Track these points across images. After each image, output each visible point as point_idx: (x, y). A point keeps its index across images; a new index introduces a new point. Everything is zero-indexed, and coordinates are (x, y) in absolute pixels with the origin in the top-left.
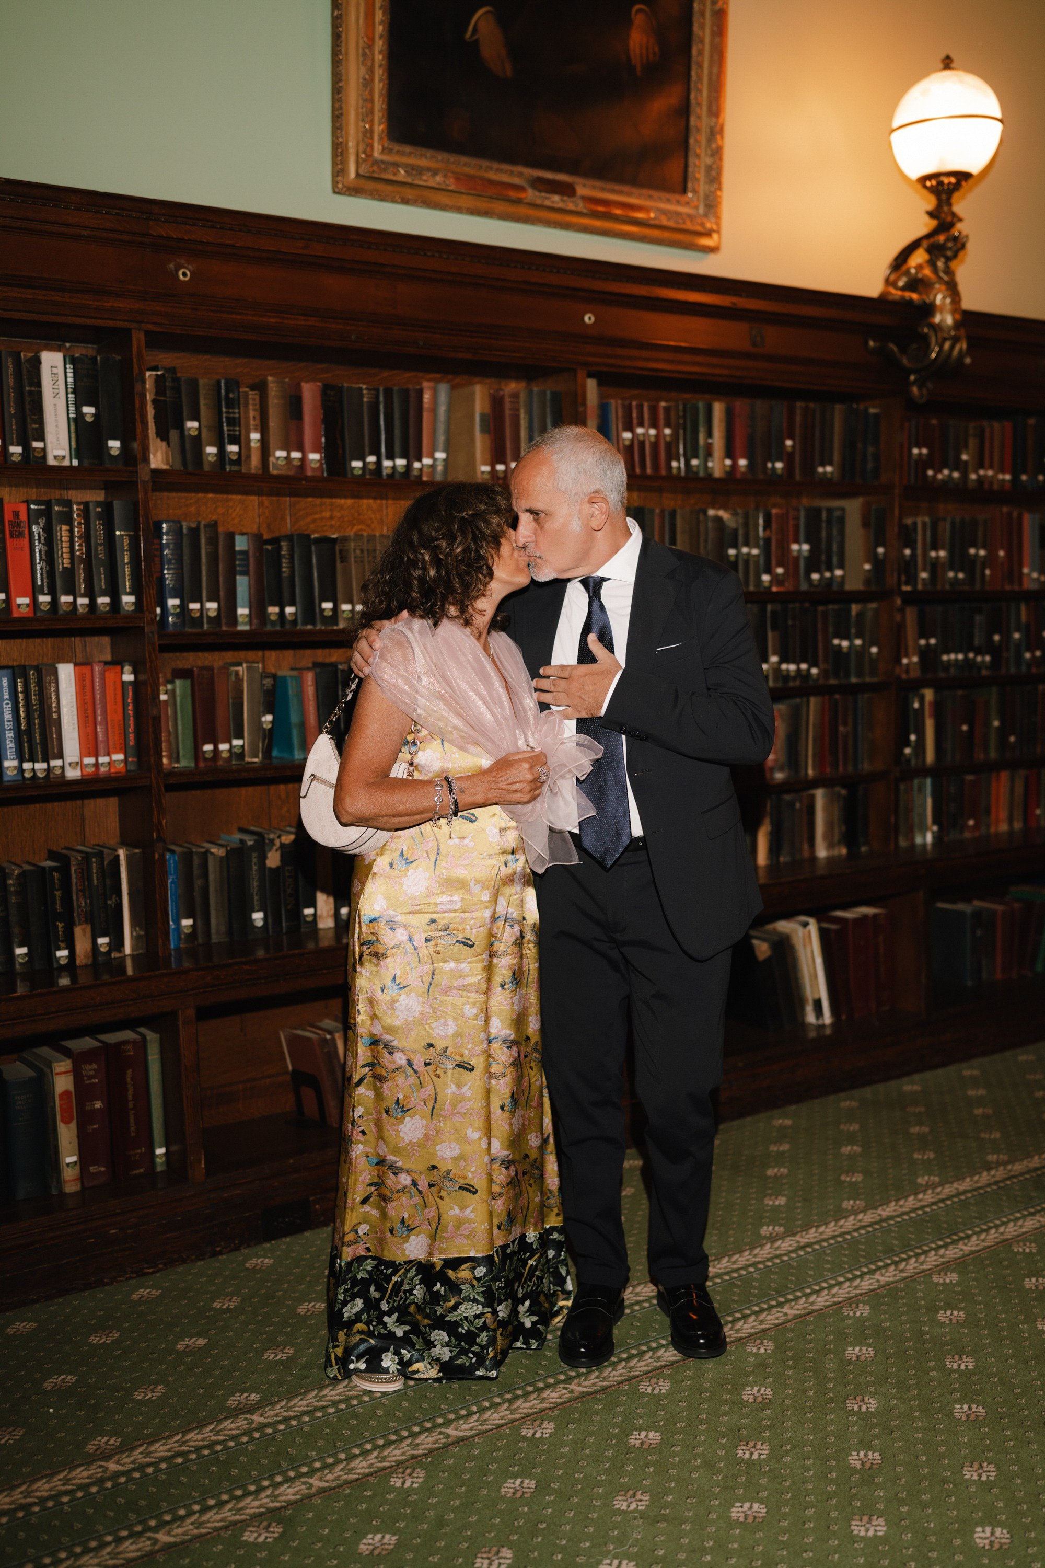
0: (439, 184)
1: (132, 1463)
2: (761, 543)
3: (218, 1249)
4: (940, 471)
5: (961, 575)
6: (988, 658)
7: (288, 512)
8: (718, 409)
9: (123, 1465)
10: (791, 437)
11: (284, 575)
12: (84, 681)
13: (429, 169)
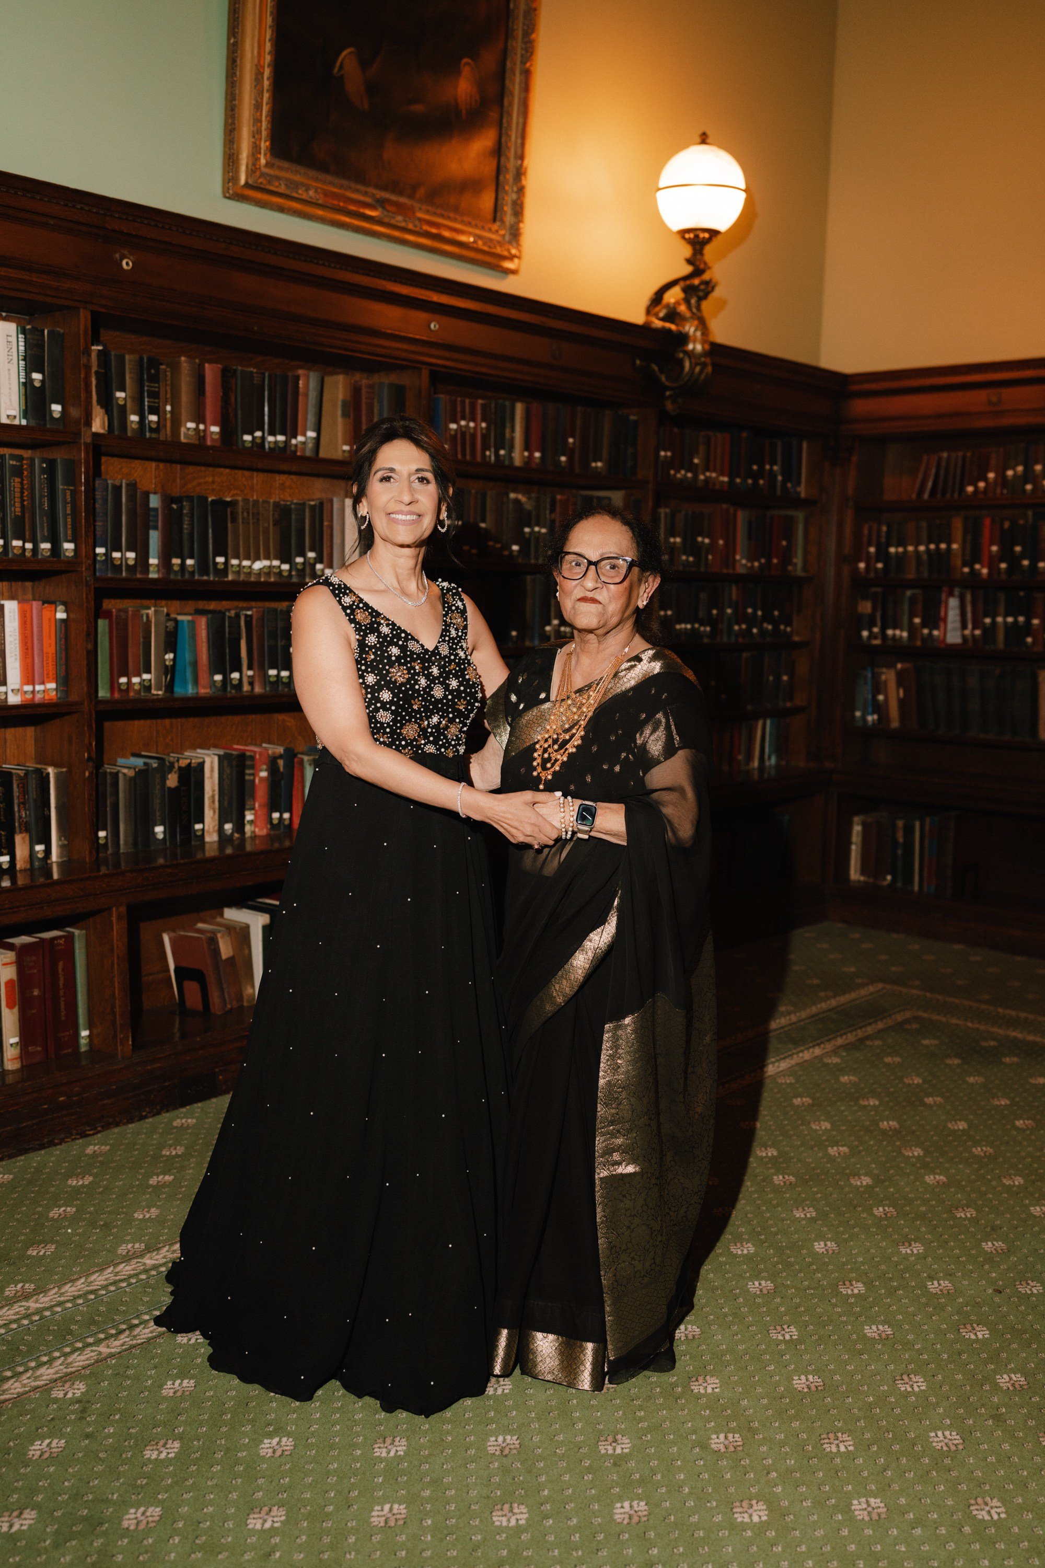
0: (311, 197)
1: (163, 1258)
2: (548, 523)
3: (144, 1114)
4: (679, 472)
5: (691, 559)
6: (708, 629)
7: (178, 475)
8: (519, 408)
9: (157, 1260)
10: (572, 436)
11: (185, 531)
12: (25, 617)
13: (303, 184)
